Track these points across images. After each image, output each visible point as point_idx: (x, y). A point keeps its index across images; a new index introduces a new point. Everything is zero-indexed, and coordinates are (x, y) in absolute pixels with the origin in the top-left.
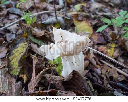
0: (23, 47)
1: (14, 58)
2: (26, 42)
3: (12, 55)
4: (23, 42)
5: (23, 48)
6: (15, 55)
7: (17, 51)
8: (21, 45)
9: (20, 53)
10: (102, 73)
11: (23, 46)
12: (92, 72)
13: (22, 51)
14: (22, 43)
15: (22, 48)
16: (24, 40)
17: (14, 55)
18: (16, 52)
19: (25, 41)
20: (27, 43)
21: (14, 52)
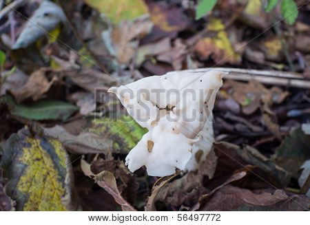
0: (38, 159)
1: (37, 203)
2: (34, 141)
3: (26, 201)
4: (24, 145)
5: (41, 163)
6: (35, 195)
7: (32, 180)
8: (27, 158)
9: (44, 180)
10: (241, 106)
11: (35, 157)
12: (222, 114)
13: (45, 172)
14: (26, 150)
15: (36, 163)
16: (23, 139)
17: (31, 198)
18: (31, 186)
19: (28, 139)
20: (39, 141)
21: (25, 189)
